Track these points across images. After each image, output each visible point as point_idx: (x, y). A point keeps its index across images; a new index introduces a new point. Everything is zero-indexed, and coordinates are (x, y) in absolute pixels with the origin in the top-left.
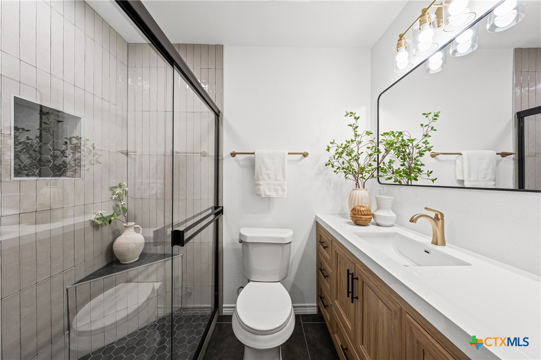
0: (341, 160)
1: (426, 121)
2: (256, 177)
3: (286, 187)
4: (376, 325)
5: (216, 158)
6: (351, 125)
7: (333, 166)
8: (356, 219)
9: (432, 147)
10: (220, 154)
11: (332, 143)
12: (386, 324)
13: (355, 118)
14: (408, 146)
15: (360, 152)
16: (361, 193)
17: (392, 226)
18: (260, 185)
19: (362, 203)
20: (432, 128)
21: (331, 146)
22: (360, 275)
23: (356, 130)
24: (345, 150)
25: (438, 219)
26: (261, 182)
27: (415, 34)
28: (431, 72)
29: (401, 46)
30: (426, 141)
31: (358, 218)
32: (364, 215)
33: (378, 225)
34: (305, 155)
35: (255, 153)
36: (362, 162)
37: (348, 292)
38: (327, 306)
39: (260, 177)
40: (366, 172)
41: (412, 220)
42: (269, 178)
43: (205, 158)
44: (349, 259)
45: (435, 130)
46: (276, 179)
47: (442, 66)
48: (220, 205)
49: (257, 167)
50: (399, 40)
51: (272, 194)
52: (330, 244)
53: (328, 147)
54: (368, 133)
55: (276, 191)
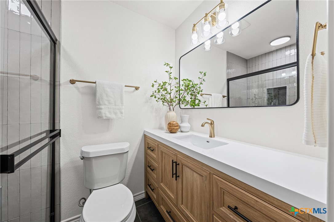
0: (160, 94)
1: (201, 76)
2: (97, 103)
3: (123, 111)
4: (192, 188)
5: (52, 83)
6: (167, 72)
7: (155, 97)
8: (171, 129)
9: (202, 90)
10: (57, 80)
11: (155, 82)
12: (199, 186)
13: (170, 67)
14: (195, 87)
15: (171, 89)
16: (172, 114)
17: (188, 132)
18: (101, 109)
19: (173, 120)
20: (204, 80)
21: (154, 83)
22: (181, 161)
23: (170, 75)
24: (163, 87)
25: (212, 124)
26: (102, 107)
27: (202, 26)
28: (206, 50)
29: (194, 30)
30: (200, 87)
31: (172, 128)
32: (176, 126)
33: (182, 132)
34: (137, 88)
35: (97, 83)
36: (172, 95)
37: (173, 174)
38: (154, 189)
39: (101, 102)
40: (173, 102)
41: (202, 126)
42: (109, 103)
43: (37, 82)
44: (172, 154)
45: (205, 81)
46: (115, 104)
47: (210, 48)
48: (57, 127)
49: (98, 94)
50: (193, 27)
51: (112, 116)
52: (157, 147)
53: (153, 84)
54: (175, 78)
55: (116, 114)
